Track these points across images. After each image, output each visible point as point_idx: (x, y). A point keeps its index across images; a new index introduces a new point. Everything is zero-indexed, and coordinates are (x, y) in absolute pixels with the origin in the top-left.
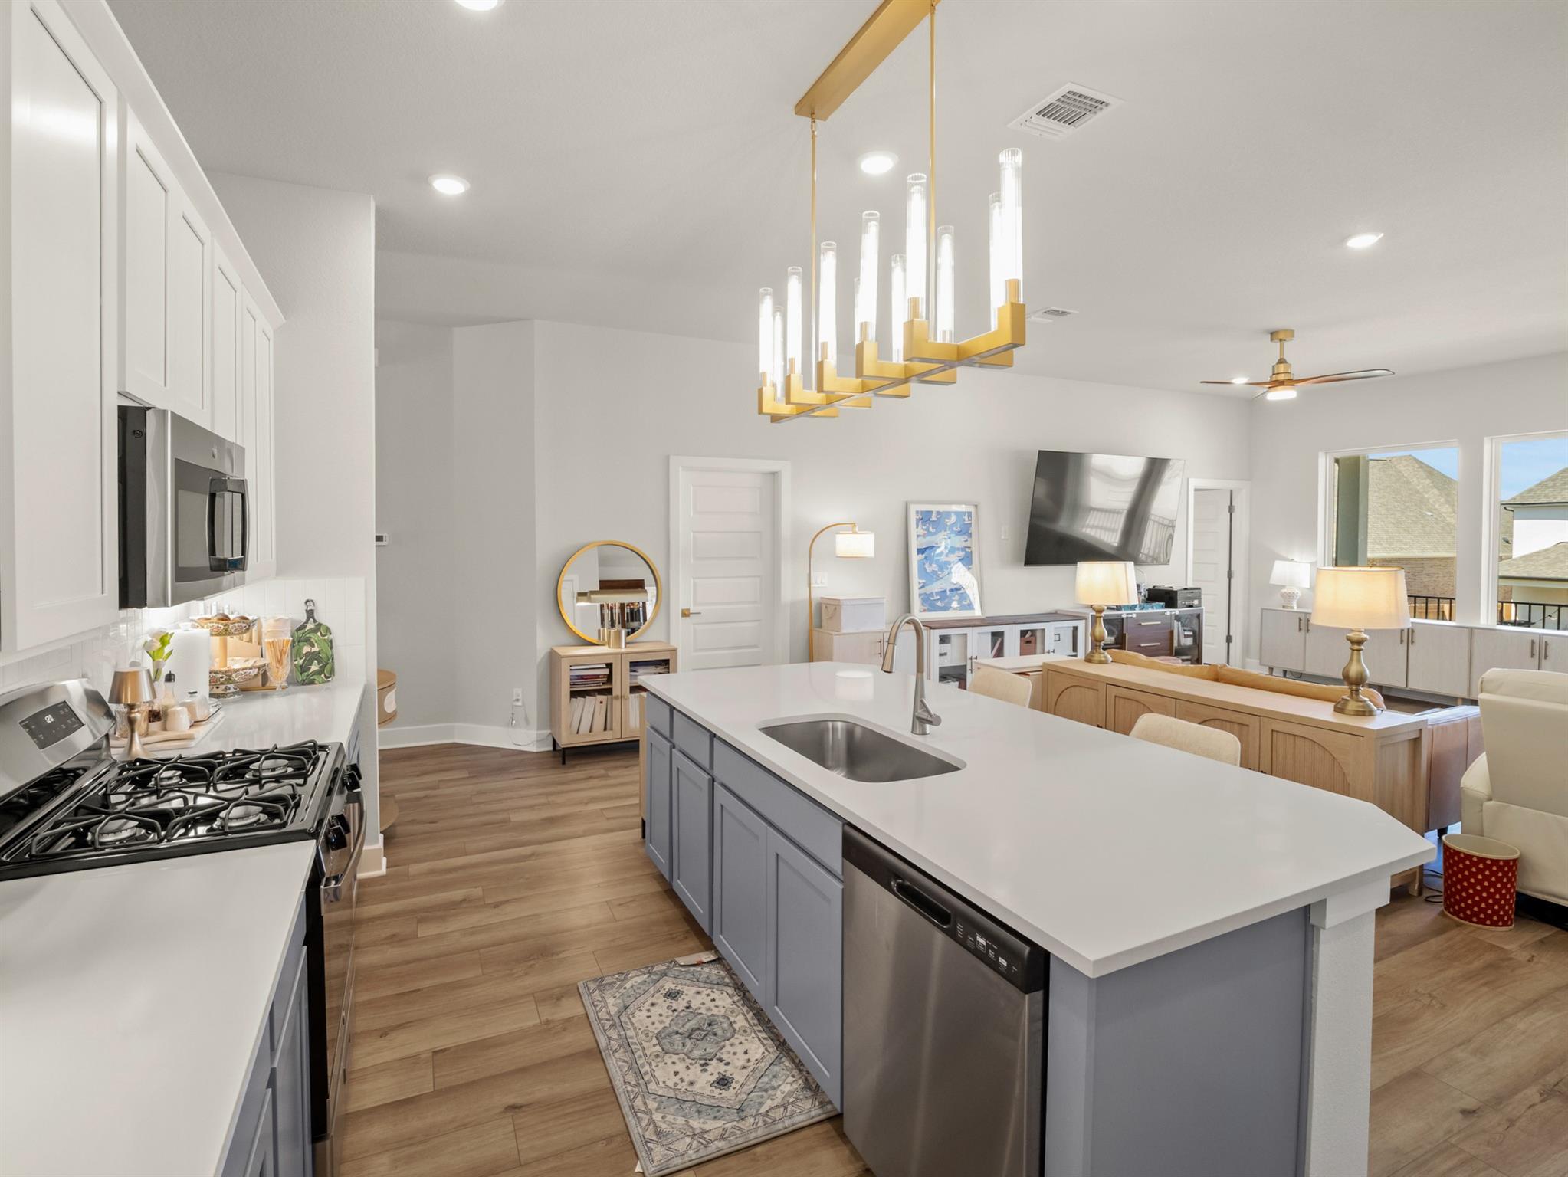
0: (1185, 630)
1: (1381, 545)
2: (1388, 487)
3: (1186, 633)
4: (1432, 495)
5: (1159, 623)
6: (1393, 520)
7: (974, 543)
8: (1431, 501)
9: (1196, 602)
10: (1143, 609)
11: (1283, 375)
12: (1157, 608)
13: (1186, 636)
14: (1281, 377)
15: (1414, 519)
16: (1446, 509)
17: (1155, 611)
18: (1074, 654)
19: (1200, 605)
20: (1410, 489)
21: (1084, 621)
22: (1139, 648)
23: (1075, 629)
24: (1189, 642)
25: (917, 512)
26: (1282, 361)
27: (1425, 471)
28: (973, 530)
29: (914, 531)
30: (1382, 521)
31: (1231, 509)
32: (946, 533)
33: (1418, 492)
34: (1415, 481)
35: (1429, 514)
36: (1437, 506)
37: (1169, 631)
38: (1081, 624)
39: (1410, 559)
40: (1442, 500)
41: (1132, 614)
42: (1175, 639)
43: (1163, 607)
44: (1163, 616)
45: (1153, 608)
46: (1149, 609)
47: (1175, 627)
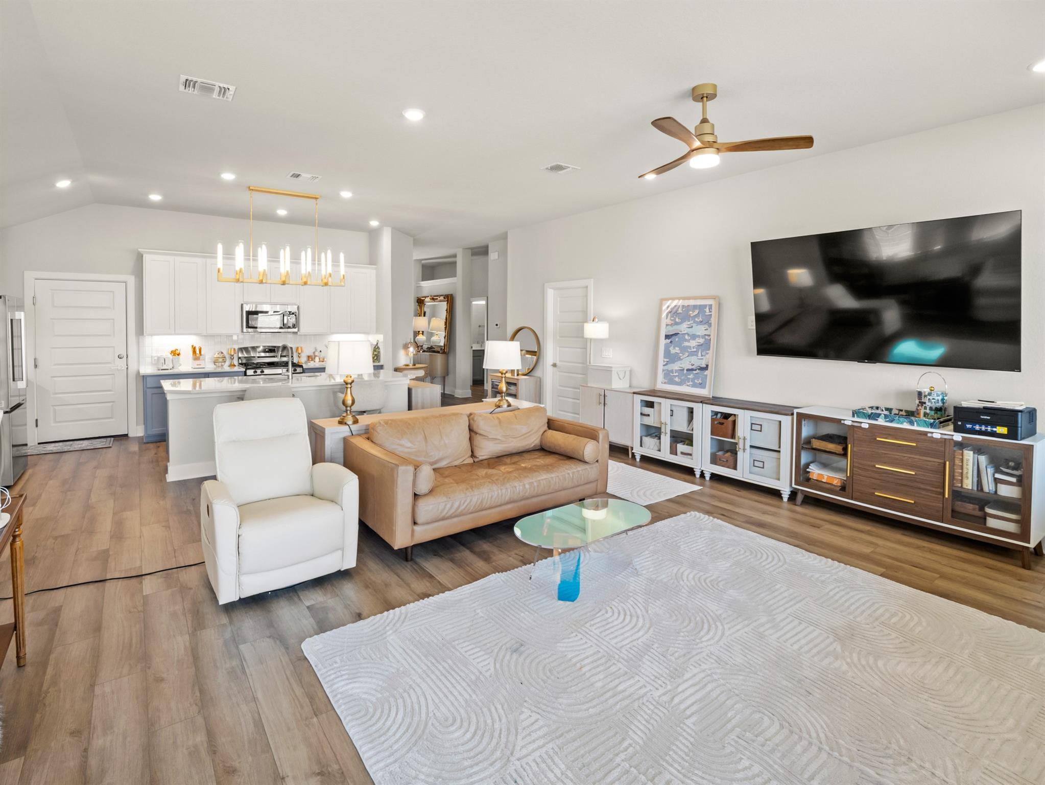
0: (993, 471)
3: (998, 476)
5: (914, 444)
7: (713, 332)
9: (1001, 430)
12: (918, 425)
13: (997, 481)
17: (915, 427)
18: (779, 449)
24: (1008, 491)
25: (668, 306)
26: (705, 121)
28: (713, 320)
29: (664, 321)
32: (689, 323)
37: (941, 461)
41: (861, 423)
42: (967, 478)
43: (932, 425)
44: (923, 437)
45: (912, 423)
46: (905, 423)
47: (968, 460)
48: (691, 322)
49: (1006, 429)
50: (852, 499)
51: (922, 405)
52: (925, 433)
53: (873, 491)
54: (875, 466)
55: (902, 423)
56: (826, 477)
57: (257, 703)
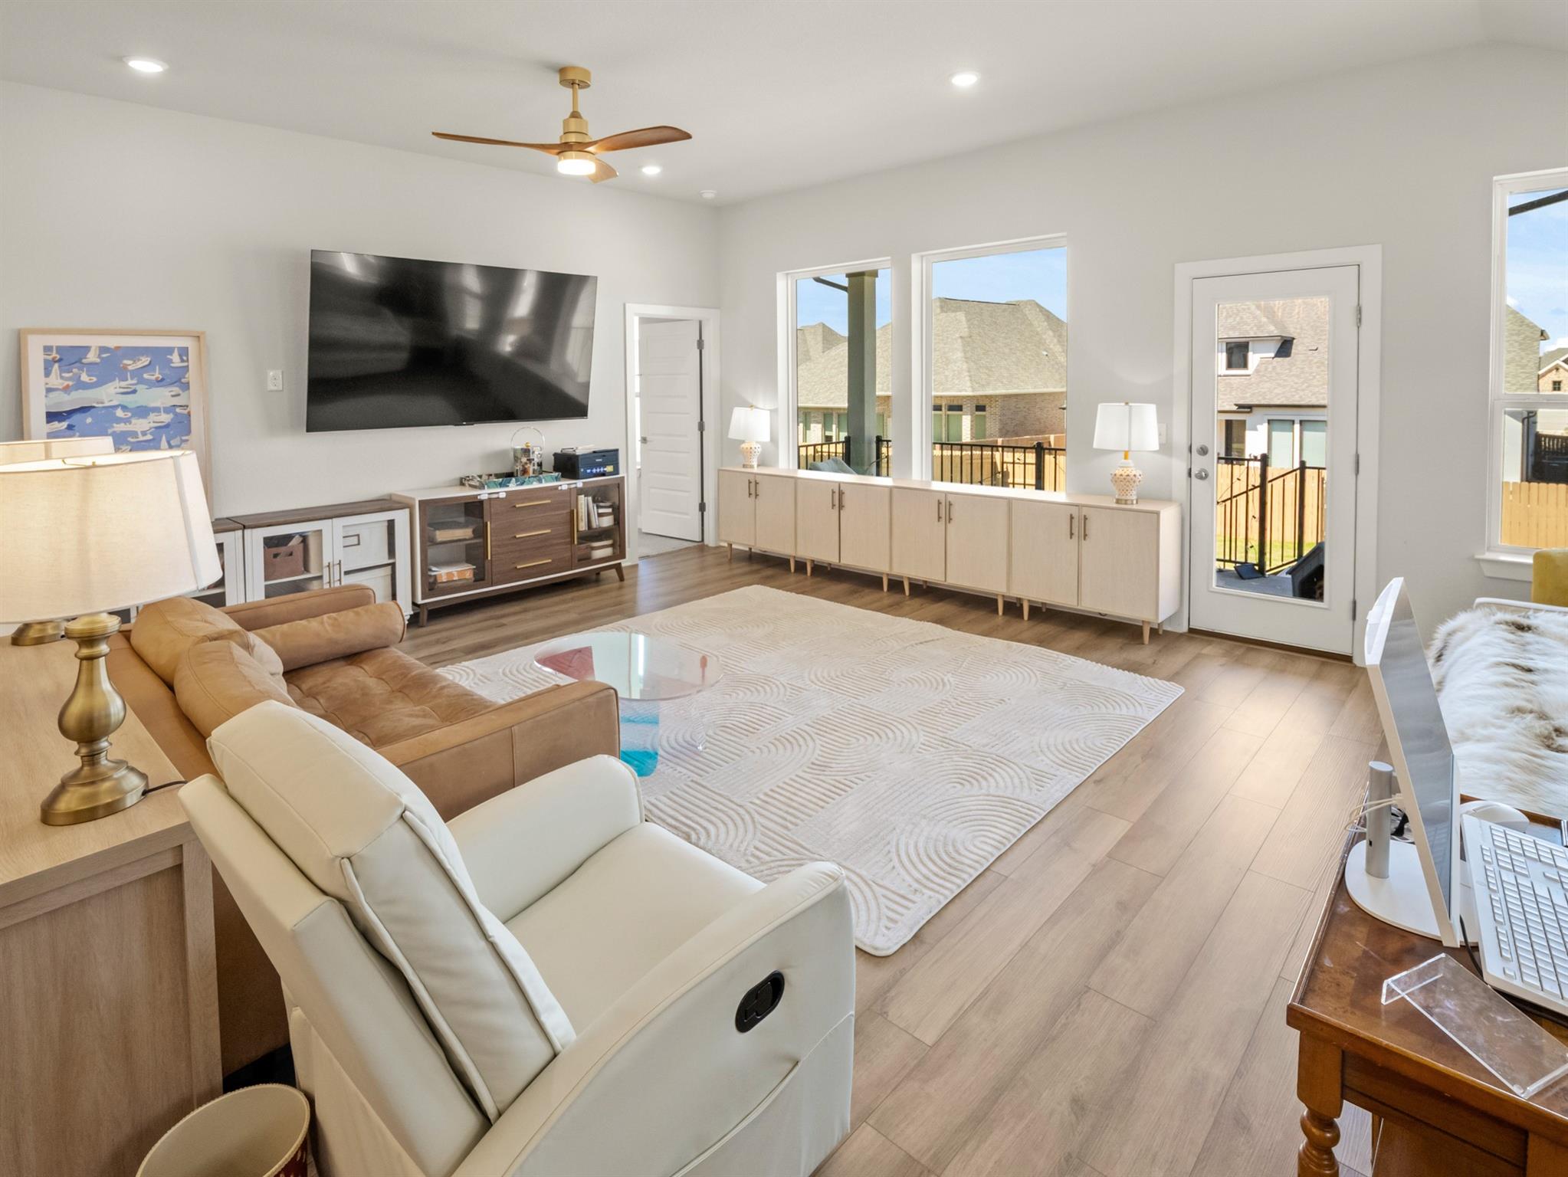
0: (598, 507)
1: (1002, 383)
2: (1015, 328)
3: (601, 511)
4: (1049, 336)
5: (549, 501)
6: (1014, 360)
7: (194, 400)
8: (1047, 341)
9: (609, 469)
10: (522, 484)
11: (573, 135)
12: (546, 481)
13: (600, 515)
14: (572, 138)
15: (1031, 357)
16: (1058, 349)
17: (544, 485)
18: (391, 561)
19: (616, 471)
20: (1032, 331)
21: (407, 511)
22: (515, 541)
23: (391, 525)
24: (607, 522)
25: (47, 349)
26: (575, 115)
27: (1043, 314)
28: (192, 377)
29: (36, 379)
30: (1006, 360)
31: (700, 344)
32: (123, 384)
33: (1038, 334)
34: (1036, 323)
35: (1045, 353)
36: (1051, 346)
37: (568, 511)
38: (401, 517)
39: (1025, 394)
40: (1055, 340)
41: (498, 493)
42: (582, 520)
43: (557, 479)
44: (554, 492)
45: (540, 481)
46: (534, 483)
47: (581, 504)
48: (130, 382)
49: (612, 467)
50: (492, 586)
51: (530, 463)
52: (556, 488)
53: (513, 566)
54: (515, 537)
55: (532, 483)
56: (455, 573)
57: (1027, 939)
